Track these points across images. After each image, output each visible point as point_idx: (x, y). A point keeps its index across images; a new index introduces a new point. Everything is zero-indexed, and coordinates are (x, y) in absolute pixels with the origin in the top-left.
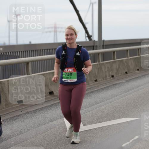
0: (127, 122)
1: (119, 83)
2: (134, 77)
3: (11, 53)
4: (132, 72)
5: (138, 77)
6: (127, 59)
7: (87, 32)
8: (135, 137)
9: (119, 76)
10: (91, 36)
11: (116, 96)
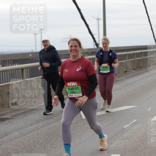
0: (127, 109)
1: (120, 80)
2: (131, 75)
3: (36, 58)
4: (130, 71)
5: (134, 75)
6: (126, 62)
7: (95, 41)
8: (133, 120)
9: (120, 74)
10: (98, 44)
11: (119, 89)
